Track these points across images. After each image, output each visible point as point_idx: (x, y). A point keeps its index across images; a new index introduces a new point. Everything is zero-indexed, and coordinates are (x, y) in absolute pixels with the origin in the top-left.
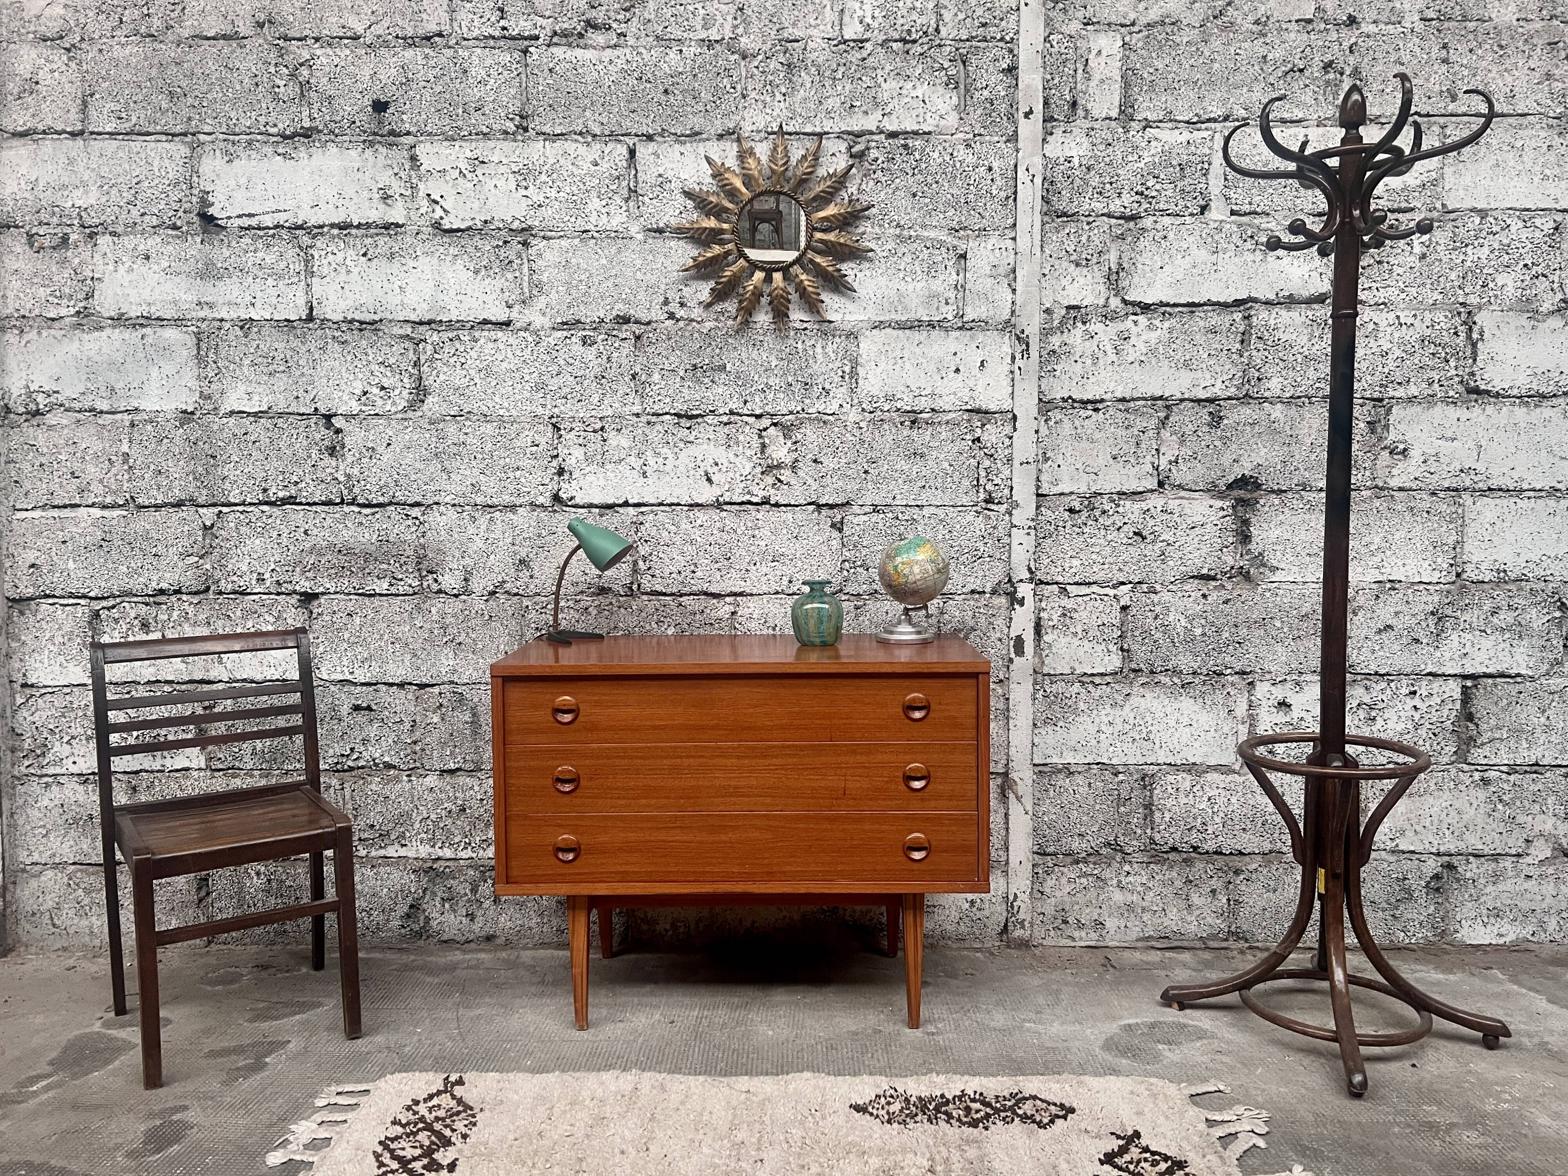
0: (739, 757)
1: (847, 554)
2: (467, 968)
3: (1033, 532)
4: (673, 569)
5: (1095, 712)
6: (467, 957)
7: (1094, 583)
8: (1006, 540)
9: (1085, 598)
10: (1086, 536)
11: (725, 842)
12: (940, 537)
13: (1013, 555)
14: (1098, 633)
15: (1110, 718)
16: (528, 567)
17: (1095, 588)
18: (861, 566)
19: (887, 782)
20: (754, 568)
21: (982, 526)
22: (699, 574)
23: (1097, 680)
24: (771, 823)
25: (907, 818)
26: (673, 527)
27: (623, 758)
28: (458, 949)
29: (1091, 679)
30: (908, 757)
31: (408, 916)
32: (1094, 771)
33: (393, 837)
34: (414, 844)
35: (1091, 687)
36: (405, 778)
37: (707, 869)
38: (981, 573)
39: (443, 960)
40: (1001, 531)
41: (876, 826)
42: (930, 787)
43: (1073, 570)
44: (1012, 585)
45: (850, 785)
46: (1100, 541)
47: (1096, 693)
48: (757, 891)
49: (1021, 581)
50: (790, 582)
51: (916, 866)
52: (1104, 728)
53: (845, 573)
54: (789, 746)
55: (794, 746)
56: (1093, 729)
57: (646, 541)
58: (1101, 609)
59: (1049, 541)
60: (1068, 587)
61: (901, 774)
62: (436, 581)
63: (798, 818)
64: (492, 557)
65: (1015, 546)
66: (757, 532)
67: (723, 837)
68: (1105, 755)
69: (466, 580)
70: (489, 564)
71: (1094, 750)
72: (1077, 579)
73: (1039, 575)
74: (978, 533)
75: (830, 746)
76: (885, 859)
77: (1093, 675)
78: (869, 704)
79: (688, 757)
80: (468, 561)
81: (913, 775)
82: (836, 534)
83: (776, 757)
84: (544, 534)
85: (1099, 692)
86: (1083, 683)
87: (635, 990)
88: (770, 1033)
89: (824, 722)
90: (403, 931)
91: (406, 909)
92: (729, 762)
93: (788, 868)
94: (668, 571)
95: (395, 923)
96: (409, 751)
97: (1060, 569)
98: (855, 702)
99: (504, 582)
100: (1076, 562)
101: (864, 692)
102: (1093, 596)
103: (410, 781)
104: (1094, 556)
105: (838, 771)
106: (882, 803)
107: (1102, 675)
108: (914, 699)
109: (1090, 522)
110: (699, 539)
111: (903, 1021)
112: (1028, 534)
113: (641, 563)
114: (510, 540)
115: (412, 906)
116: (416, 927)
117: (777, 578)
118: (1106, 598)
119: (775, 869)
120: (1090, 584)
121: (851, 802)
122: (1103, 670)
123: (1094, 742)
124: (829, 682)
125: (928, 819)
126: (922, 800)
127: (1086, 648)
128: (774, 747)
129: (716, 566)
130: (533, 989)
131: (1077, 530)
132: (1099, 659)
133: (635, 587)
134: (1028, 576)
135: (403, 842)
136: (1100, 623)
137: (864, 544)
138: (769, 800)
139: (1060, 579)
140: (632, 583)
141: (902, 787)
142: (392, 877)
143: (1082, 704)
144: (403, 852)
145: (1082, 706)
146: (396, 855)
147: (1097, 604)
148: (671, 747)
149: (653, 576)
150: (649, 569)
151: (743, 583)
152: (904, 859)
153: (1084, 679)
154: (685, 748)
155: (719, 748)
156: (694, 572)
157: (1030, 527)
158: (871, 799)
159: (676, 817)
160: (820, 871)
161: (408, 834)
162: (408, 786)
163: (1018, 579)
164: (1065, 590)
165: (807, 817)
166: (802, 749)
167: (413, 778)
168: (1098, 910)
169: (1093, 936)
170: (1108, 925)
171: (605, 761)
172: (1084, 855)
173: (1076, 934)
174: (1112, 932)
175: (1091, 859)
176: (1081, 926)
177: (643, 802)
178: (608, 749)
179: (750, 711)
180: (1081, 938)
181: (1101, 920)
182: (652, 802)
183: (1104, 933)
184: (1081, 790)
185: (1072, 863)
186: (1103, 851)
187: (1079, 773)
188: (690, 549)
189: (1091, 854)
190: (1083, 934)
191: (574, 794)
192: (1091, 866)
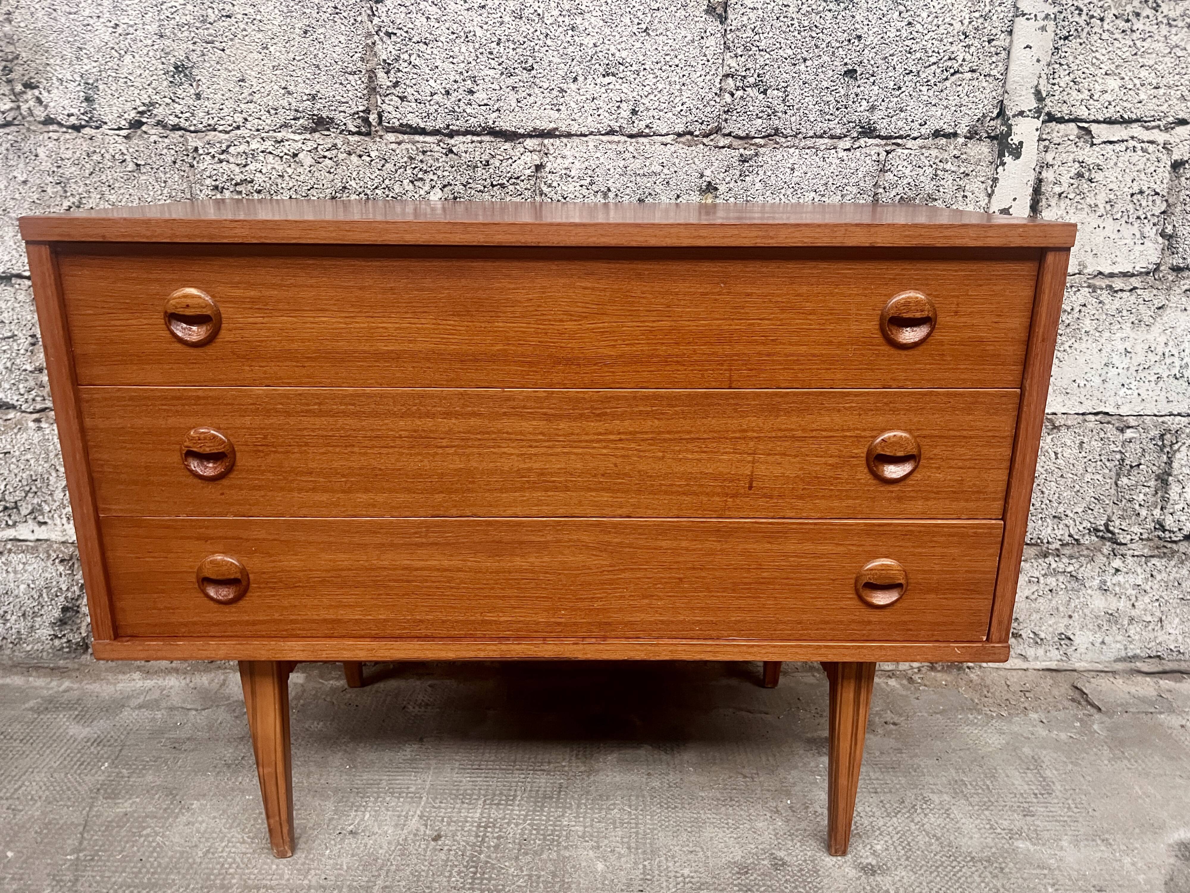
0: (548, 418)
1: (733, 63)
2: (140, 707)
3: (1051, 25)
4: (437, 86)
5: (1106, 334)
6: (149, 683)
7: (1137, 120)
8: (1002, 40)
9: (1118, 147)
10: (1135, 36)
11: (523, 571)
12: (893, 33)
13: (1012, 67)
14: (1131, 207)
15: (1128, 345)
16: (190, 77)
17: (1136, 130)
18: (755, 85)
19: (834, 466)
20: (573, 87)
21: (966, 14)
22: (481, 96)
23: (1118, 283)
24: (606, 538)
25: (869, 531)
26: (434, 9)
27: (320, 414)
28: (139, 668)
29: (1107, 282)
30: (881, 420)
31: (62, 622)
32: (1091, 425)
33: (24, 511)
34: (58, 521)
35: (1105, 295)
36: (32, 425)
37: (490, 616)
38: (954, 101)
39: (112, 689)
40: (995, 26)
41: (808, 547)
42: (917, 476)
43: (1108, 97)
44: (1006, 122)
45: (761, 470)
46: (1155, 45)
47: (1112, 304)
48: (581, 656)
49: (1021, 113)
50: (634, 112)
51: (875, 616)
52: (1116, 360)
53: (728, 98)
54: (646, 398)
55: (655, 397)
56: (1098, 361)
57: (389, 34)
58: (1141, 166)
59: (1074, 43)
60: (1094, 127)
61: (862, 451)
62: (39, 101)
63: (662, 531)
64: (128, 58)
65: (1017, 51)
66: (579, 20)
67: (518, 562)
68: (1112, 401)
69: (87, 99)
70: (124, 72)
71: (1096, 393)
72: (1111, 113)
73: (1050, 106)
74: (957, 26)
75: (727, 396)
76: (819, 603)
77: (1112, 275)
78: (813, 312)
79: (447, 415)
80: (88, 66)
81: (888, 452)
82: (714, 26)
83: (621, 417)
84: (212, 18)
85: (1117, 303)
86: (1094, 288)
88: (600, 866)
89: (718, 349)
90: (57, 642)
91: (57, 613)
92: (527, 426)
93: (639, 617)
94: (428, 90)
95: (44, 632)
96: (32, 383)
97: (1086, 95)
98: (783, 310)
99: (152, 104)
100: (1113, 83)
101: (804, 289)
102: (1131, 143)
103: (40, 428)
104: (1144, 73)
105: (741, 446)
106: (822, 504)
107: (1125, 275)
108: (907, 303)
109: (1147, 11)
110: (479, 32)
112: (1043, 29)
113: (381, 74)
114: (153, 28)
115: (65, 610)
116: (76, 638)
117: (613, 106)
118: (1151, 148)
119: (617, 617)
120: (1126, 122)
121: (761, 502)
122: (1128, 268)
123: (1097, 381)
124: (735, 268)
125: (907, 533)
126: (900, 499)
127: (1107, 232)
128: (618, 398)
129: (510, 81)
131: (1122, 24)
132: (1125, 250)
133: (373, 118)
134: (1034, 104)
135: (40, 518)
136: (1136, 189)
137: (762, 45)
138: (606, 497)
139: (1082, 112)
140: (367, 111)
141: (863, 475)
142: (30, 568)
143: (1087, 321)
144: (42, 533)
145: (1087, 324)
146: (32, 537)
147: (1135, 157)
148: (412, 396)
149: (402, 99)
150: (396, 84)
151: (556, 115)
152: (853, 603)
153: (1098, 282)
154: (441, 398)
155: (508, 399)
156: (471, 92)
157: (1047, 16)
158: (801, 498)
159: (428, 526)
160: (699, 622)
161: (46, 508)
162: (37, 437)
163: (1016, 110)
164: (1088, 132)
165: (678, 528)
166: (672, 401)
167: (43, 425)
168: (1066, 621)
169: (1055, 654)
170: (1077, 640)
171: (281, 420)
172: (1057, 545)
173: (1031, 652)
174: (1082, 650)
175: (1067, 551)
176: (1038, 640)
177: (363, 497)
178: (286, 396)
179: (570, 325)
180: (1036, 658)
181: (1069, 634)
182: (380, 498)
183: (1070, 651)
184: (1067, 452)
185: (1037, 557)
186: (1086, 540)
187: (1068, 427)
188: (463, 50)
189: (1068, 544)
190: (1040, 652)
191: (225, 482)
192: (1065, 560)
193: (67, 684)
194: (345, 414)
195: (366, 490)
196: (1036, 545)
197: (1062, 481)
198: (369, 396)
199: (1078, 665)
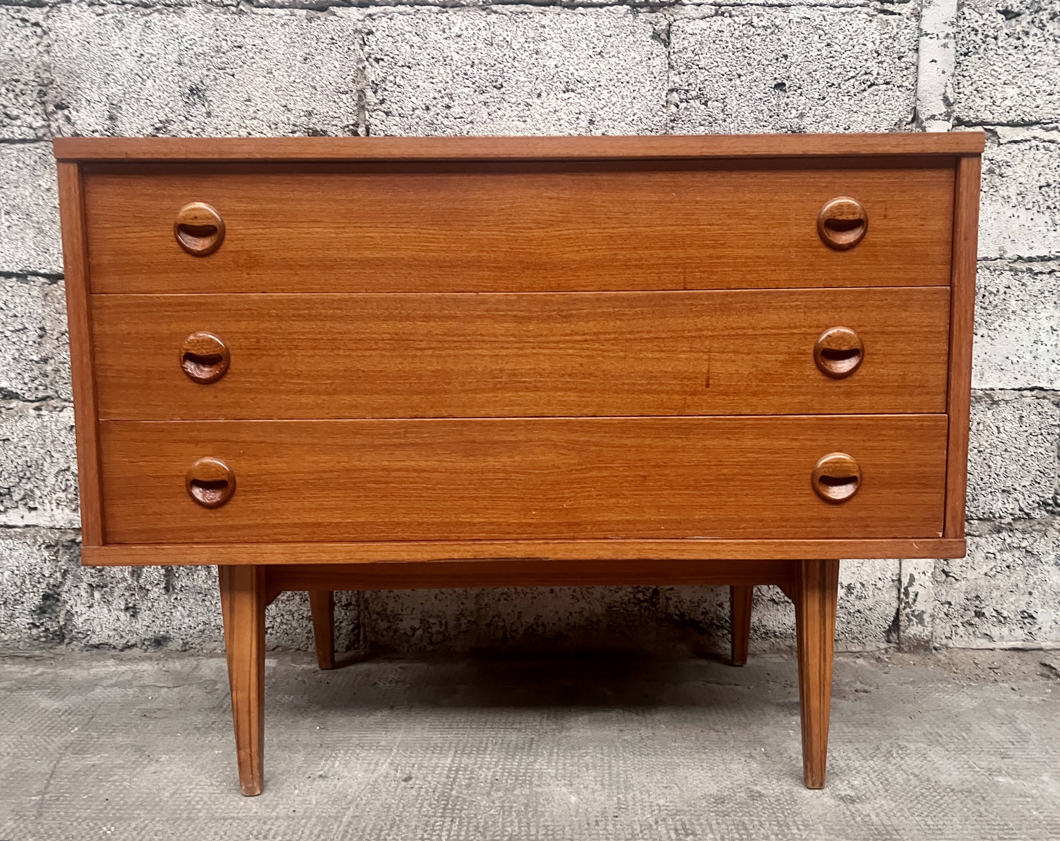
0: (519, 320)
1: (676, 79)
2: (113, 686)
3: (952, 43)
4: (418, 103)
5: (1032, 313)
6: (122, 668)
7: (1037, 123)
8: (910, 57)
9: (1022, 146)
10: (1027, 51)
11: (495, 471)
13: (921, 78)
14: (1040, 198)
15: (1054, 324)
16: (203, 99)
17: (1037, 131)
18: (697, 97)
19: (784, 363)
20: (538, 101)
21: (877, 36)
22: (456, 111)
23: (1037, 267)
24: (574, 437)
25: (821, 426)
26: (417, 39)
28: (113, 657)
29: (1027, 265)
30: (823, 318)
31: (42, 610)
32: (1028, 400)
33: (16, 497)
34: (48, 506)
35: (1026, 277)
36: (32, 412)
37: (465, 518)
38: (872, 108)
39: (85, 673)
40: (903, 45)
41: (765, 442)
42: (863, 371)
43: (1008, 103)
44: (920, 125)
45: (717, 368)
46: (1045, 58)
47: (1034, 286)
48: (551, 556)
49: (933, 117)
50: (591, 122)
51: (833, 512)
52: (1044, 337)
53: (673, 109)
54: (610, 299)
55: (616, 299)
56: (1027, 339)
57: (377, 60)
58: (1045, 162)
59: (974, 58)
60: (999, 129)
61: (810, 349)
62: (68, 119)
63: (625, 429)
64: (149, 83)
65: (924, 64)
66: (542, 46)
67: (492, 462)
68: (1045, 376)
69: (112, 118)
70: (145, 94)
71: (1029, 369)
72: (1012, 116)
73: (958, 110)
74: (870, 46)
75: (682, 298)
76: (780, 500)
77: (1030, 260)
78: (756, 217)
79: (427, 318)
80: (114, 89)
81: (834, 347)
82: (659, 49)
83: (585, 318)
84: (225, 48)
85: (1038, 285)
86: (1015, 272)
87: (357, 720)
88: (573, 799)
89: (673, 253)
90: (34, 631)
91: (37, 600)
92: (499, 328)
93: (607, 516)
94: (410, 105)
95: (24, 621)
96: (36, 373)
97: (988, 101)
98: (729, 216)
99: (168, 121)
100: (1011, 91)
101: (747, 197)
102: (1034, 143)
103: (39, 416)
104: (1038, 82)
105: (697, 345)
106: (775, 400)
107: (1043, 259)
108: (840, 206)
109: (1034, 30)
110: (456, 57)
111: (791, 774)
112: (945, 46)
113: (369, 93)
114: (174, 57)
115: (46, 597)
116: (53, 627)
117: (573, 117)
118: (1052, 147)
119: (585, 517)
120: (1028, 124)
121: (718, 400)
122: (1044, 252)
123: (1028, 357)
124: (684, 178)
125: (857, 428)
126: (848, 394)
127: (1022, 220)
128: (582, 300)
129: (482, 98)
130: (198, 720)
131: (1014, 41)
132: (1040, 236)
133: (361, 131)
134: (944, 109)
135: (31, 504)
136: (1043, 183)
137: (702, 64)
138: (573, 396)
139: (988, 117)
140: (356, 125)
141: (811, 371)
142: (15, 554)
143: (1013, 302)
144: (31, 519)
145: (1013, 304)
146: (21, 523)
147: (1039, 155)
148: (395, 300)
149: (387, 114)
150: (382, 102)
151: (523, 125)
152: (812, 499)
153: (1018, 265)
154: (421, 301)
155: (483, 302)
156: (448, 107)
157: (947, 35)
158: (754, 394)
159: (407, 427)
160: (664, 522)
161: (38, 493)
162: (36, 424)
163: (928, 114)
164: (995, 133)
165: (641, 426)
166: (632, 302)
167: (44, 412)
168: (1027, 598)
169: (1020, 633)
170: (1040, 618)
171: (275, 324)
172: (1009, 519)
173: (995, 632)
174: (1046, 628)
175: (1018, 525)
176: (1002, 619)
177: (347, 399)
178: (279, 301)
179: (538, 233)
180: (1002, 638)
181: (1031, 611)
182: (362, 400)
183: (1034, 629)
184: (1008, 426)
185: (991, 532)
186: (1036, 514)
187: (1007, 402)
188: (441, 72)
189: (1020, 518)
190: (1005, 631)
191: (219, 385)
192: (1019, 535)
193: (40, 669)
194: (333, 318)
195: (350, 392)
196: (989, 520)
197: (1007, 455)
198: (355, 301)
199: (1043, 645)
